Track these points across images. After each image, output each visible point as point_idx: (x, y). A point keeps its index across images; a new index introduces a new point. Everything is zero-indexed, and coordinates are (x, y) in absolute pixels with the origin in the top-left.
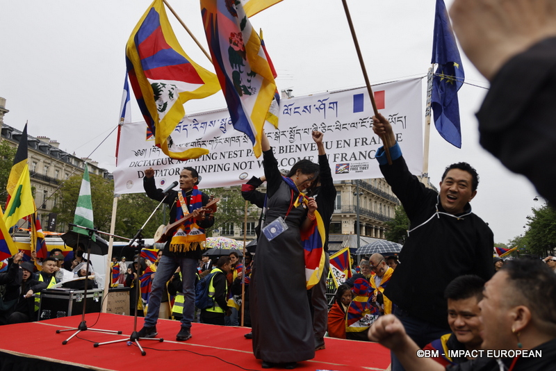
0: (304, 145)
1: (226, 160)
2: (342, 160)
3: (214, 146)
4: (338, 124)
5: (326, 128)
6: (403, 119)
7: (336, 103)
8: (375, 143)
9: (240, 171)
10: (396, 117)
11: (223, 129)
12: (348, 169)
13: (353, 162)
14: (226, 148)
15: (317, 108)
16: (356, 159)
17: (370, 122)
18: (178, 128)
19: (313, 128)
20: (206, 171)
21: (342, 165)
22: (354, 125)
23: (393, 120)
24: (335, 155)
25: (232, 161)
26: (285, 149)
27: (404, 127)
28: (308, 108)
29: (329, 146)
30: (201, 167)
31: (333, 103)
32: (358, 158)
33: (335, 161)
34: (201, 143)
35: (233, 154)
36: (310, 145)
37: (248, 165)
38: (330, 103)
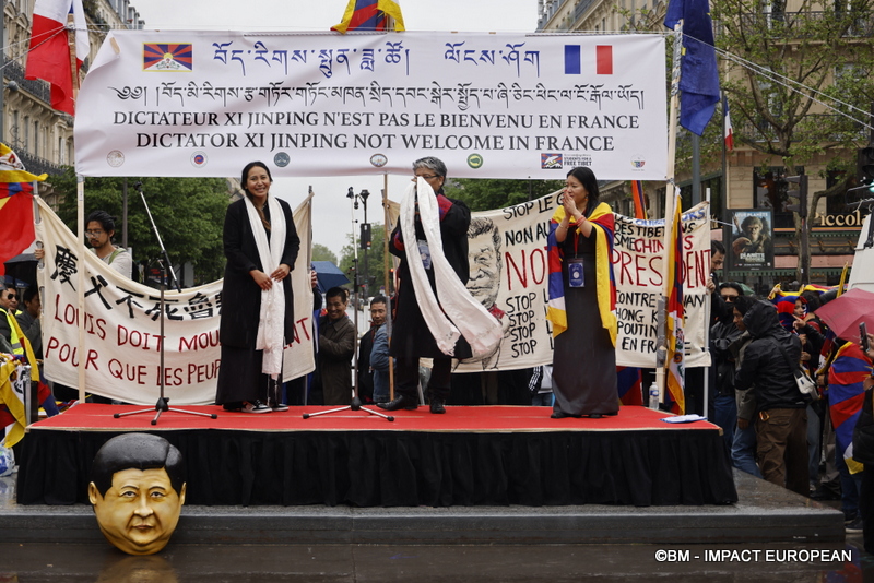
0: (485, 116)
1: (338, 129)
2: (550, 148)
3: (310, 99)
4: (541, 88)
5: (522, 93)
6: (639, 95)
7: (537, 53)
8: (600, 126)
9: (370, 152)
10: (630, 89)
11: (326, 71)
12: (560, 162)
13: (566, 153)
14: (336, 105)
15: (504, 57)
16: (571, 148)
17: (590, 93)
18: (222, 55)
19: (499, 90)
20: (296, 145)
21: (551, 155)
22: (566, 93)
23: (625, 93)
24: (538, 138)
25: (350, 131)
26: (451, 119)
27: (641, 106)
28: (490, 54)
29: (527, 123)
30: (284, 138)
31: (532, 53)
32: (574, 146)
33: (538, 148)
34: (280, 91)
35: (352, 119)
36: (495, 118)
37: (385, 140)
38: (527, 53)
